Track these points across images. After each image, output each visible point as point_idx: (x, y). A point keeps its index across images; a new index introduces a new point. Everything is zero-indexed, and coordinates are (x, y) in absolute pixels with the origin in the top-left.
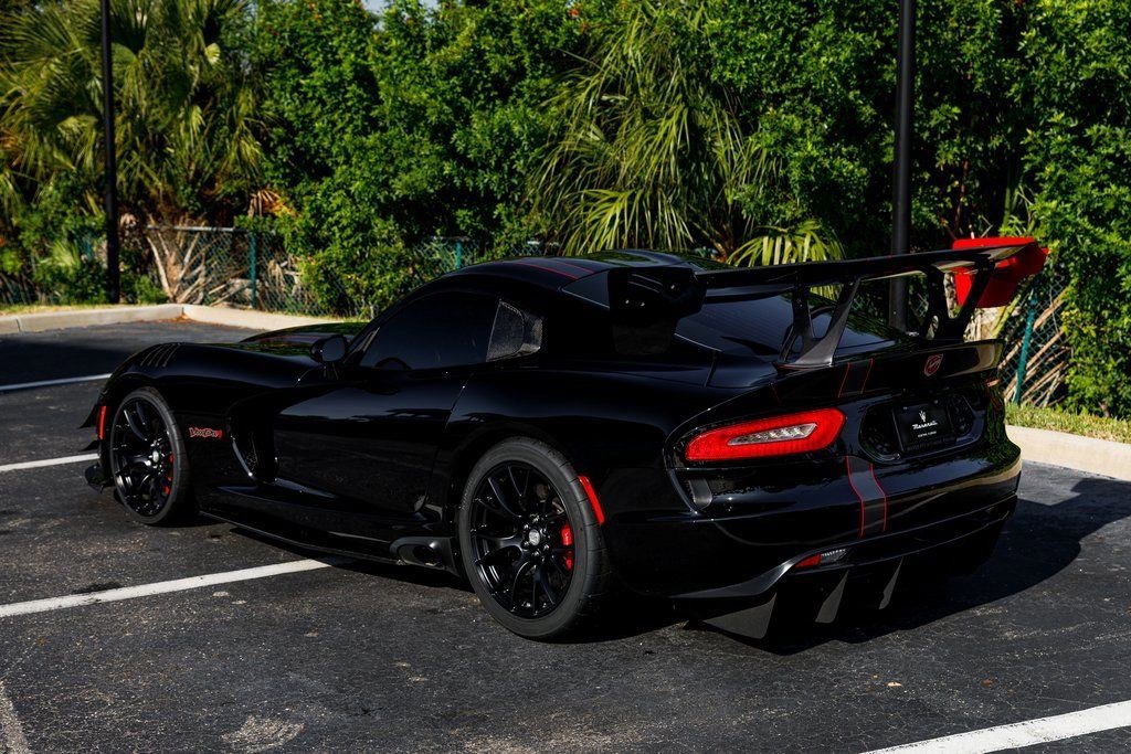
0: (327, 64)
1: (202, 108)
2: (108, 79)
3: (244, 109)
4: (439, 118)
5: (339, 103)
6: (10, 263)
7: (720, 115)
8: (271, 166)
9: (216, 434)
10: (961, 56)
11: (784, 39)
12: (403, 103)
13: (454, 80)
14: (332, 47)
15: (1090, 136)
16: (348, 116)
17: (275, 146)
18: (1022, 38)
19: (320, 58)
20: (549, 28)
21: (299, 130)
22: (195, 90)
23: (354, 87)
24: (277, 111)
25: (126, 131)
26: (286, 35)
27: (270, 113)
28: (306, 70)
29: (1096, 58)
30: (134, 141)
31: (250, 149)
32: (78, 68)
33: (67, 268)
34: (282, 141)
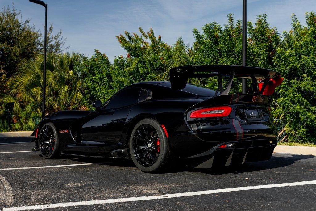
0: (100, 73)
1: (68, 85)
2: (45, 79)
3: (78, 85)
4: (127, 84)
5: (102, 83)
6: (17, 126)
7: (198, 81)
8: (84, 99)
9: (66, 131)
10: (258, 65)
11: (214, 60)
12: (118, 80)
13: (131, 76)
14: (101, 69)
15: (291, 82)
16: (104, 86)
17: (86, 94)
18: (273, 59)
19: (98, 72)
20: (155, 62)
21: (92, 90)
22: (66, 80)
23: (106, 78)
24: (87, 86)
25: (49, 90)
26: (90, 66)
27: (85, 86)
28: (94, 75)
29: (292, 63)
30: (50, 93)
31: (80, 95)
32: (37, 76)
33: (32, 126)
34: (87, 93)
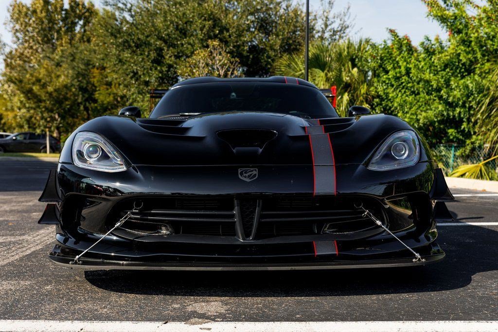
0: (394, 68)
3: (362, 91)
5: (400, 85)
14: (397, 61)
19: (392, 66)
21: (384, 99)
24: (376, 92)
26: (379, 58)
27: (373, 93)
28: (387, 72)
34: (378, 104)
